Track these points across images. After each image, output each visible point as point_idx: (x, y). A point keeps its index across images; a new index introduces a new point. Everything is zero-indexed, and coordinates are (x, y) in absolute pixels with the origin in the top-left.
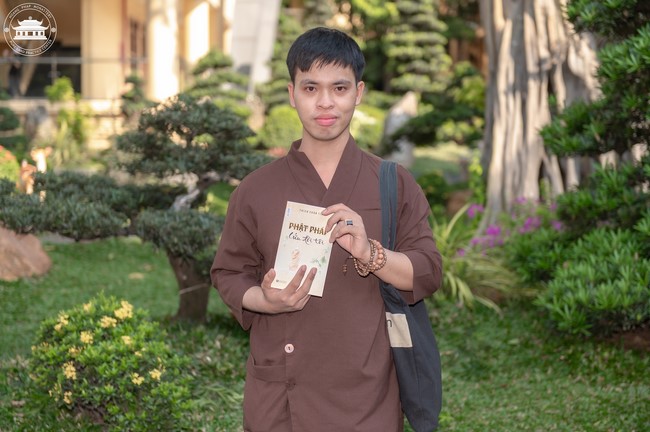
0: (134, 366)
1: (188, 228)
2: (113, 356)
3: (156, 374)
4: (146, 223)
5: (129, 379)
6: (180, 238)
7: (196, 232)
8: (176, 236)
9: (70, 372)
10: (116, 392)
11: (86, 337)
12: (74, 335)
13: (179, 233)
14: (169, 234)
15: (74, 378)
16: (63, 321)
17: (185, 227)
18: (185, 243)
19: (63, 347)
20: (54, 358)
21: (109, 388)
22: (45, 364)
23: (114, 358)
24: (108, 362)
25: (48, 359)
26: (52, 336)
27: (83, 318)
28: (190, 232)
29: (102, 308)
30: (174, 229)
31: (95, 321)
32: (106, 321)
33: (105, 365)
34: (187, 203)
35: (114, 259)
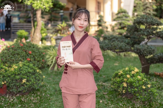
0: (142, 84)
1: (148, 49)
2: (136, 81)
3: (149, 86)
4: (137, 48)
5: (142, 87)
6: (146, 52)
7: (150, 50)
8: (145, 51)
9: (125, 85)
10: (138, 90)
11: (128, 76)
12: (125, 76)
13: (146, 50)
14: (144, 51)
15: (126, 86)
16: (121, 72)
17: (147, 49)
18: (148, 53)
19: (121, 79)
20: (119, 81)
21: (136, 89)
22: (117, 83)
23: (137, 82)
24: (136, 83)
25: (117, 82)
26: (117, 76)
27: (126, 71)
28: (149, 50)
29: (131, 69)
30: (145, 49)
31: (129, 72)
32: (133, 72)
33: (135, 83)
34: (145, 43)
35: (109, 60)
